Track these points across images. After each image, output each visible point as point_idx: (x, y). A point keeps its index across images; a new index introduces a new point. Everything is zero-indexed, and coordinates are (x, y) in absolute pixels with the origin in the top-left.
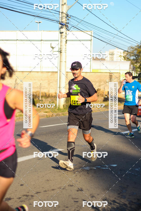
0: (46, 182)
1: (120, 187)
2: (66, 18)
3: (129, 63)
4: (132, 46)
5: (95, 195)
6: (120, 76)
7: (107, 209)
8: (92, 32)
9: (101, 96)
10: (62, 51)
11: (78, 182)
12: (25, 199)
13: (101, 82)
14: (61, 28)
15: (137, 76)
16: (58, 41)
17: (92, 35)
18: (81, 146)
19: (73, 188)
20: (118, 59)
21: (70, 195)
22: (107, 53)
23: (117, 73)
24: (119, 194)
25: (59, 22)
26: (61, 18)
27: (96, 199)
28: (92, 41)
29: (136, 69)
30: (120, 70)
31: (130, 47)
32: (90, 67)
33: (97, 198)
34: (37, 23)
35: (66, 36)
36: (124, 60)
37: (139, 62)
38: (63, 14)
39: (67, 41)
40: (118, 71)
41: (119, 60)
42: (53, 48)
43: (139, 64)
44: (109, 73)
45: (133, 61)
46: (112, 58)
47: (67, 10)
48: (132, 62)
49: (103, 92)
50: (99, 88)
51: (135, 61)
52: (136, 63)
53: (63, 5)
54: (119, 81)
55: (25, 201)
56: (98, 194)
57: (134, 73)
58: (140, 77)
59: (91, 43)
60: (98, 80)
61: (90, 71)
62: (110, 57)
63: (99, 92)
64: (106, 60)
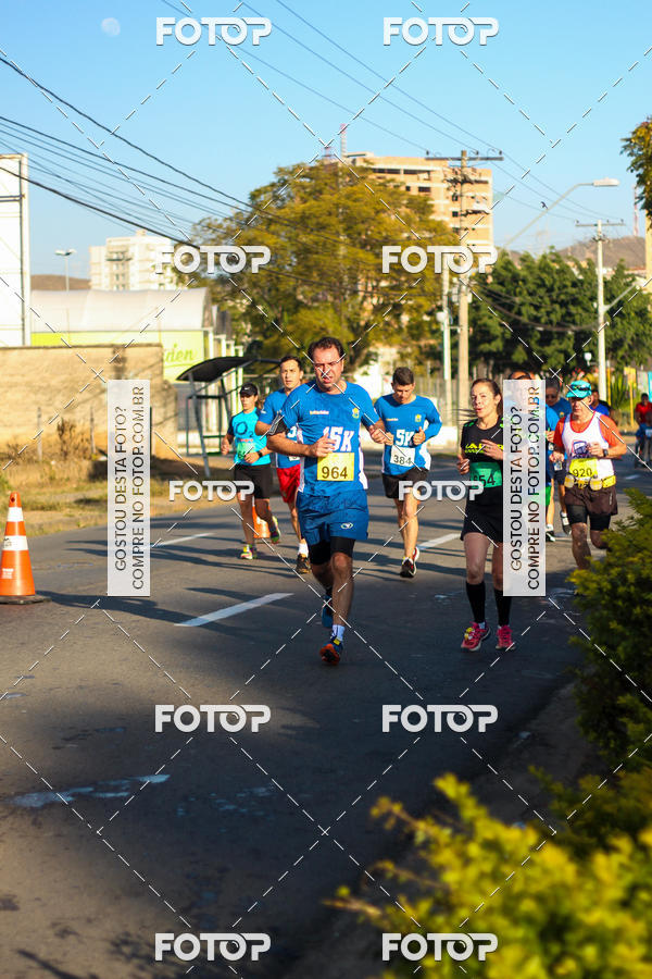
1: (188, 876)
3: (200, 295)
4: (209, 219)
5: (75, 926)
6: (162, 360)
8: (25, 161)
9: (79, 457)
15: (241, 354)
17: (25, 173)
20: (150, 282)
22: (99, 254)
23: (149, 345)
24: (185, 911)
27: (81, 942)
28: (25, 201)
29: (234, 323)
30: (160, 331)
31: (199, 224)
32: (21, 322)
33: (85, 940)
36: (177, 284)
37: (244, 291)
40: (152, 339)
41: (156, 287)
43: (244, 301)
44: (112, 346)
45: (219, 289)
46: (123, 275)
48: (212, 292)
49: (87, 436)
50: (67, 417)
51: (228, 288)
52: (234, 294)
54: (157, 381)
56: (89, 921)
57: (224, 343)
58: (256, 361)
59: (21, 212)
60: (63, 382)
61: (24, 343)
62: (112, 274)
63: (66, 437)
64: (94, 287)
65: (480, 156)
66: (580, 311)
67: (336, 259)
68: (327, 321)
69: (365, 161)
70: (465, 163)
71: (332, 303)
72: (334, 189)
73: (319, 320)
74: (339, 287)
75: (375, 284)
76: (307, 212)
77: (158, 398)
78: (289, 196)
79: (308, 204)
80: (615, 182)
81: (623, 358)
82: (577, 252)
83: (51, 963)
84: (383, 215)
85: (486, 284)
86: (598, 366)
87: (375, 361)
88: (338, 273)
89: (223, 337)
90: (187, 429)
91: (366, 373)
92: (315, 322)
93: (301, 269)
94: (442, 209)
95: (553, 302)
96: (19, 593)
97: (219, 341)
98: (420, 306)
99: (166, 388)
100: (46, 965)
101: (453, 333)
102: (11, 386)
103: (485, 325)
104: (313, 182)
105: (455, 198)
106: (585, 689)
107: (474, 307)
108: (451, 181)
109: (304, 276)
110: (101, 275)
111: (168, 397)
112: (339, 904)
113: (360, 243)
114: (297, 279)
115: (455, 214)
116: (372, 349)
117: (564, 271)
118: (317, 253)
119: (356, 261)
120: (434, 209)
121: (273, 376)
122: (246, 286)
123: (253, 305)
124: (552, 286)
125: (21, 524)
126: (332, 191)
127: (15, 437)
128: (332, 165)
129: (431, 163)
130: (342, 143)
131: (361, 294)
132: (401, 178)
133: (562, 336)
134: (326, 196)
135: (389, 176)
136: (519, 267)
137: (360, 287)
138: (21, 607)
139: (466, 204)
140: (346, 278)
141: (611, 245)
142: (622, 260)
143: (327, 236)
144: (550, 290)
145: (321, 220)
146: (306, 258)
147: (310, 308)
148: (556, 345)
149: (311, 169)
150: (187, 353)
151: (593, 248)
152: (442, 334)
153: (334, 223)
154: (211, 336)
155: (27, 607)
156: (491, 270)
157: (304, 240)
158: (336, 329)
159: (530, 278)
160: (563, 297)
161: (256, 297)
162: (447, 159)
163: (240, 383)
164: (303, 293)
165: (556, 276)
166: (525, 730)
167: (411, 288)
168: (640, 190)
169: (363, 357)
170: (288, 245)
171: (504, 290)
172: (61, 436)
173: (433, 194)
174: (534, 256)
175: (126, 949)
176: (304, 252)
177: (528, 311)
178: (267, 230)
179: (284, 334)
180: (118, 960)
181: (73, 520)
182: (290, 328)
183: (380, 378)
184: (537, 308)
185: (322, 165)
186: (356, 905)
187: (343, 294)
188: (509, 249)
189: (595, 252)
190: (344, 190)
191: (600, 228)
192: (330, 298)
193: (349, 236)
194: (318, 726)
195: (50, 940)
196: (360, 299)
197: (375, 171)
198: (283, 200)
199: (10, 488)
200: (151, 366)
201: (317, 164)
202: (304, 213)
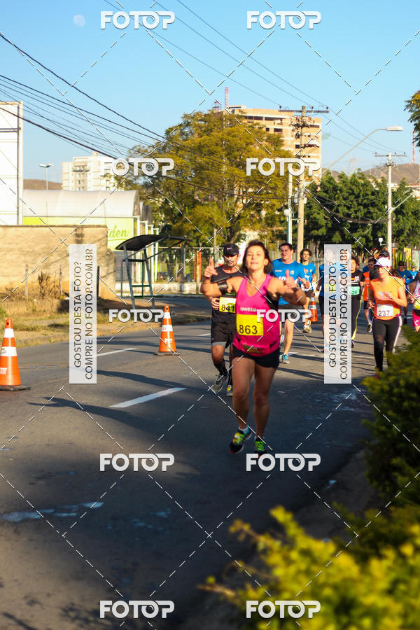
3: (132, 195)
4: (139, 146)
5: (40, 598)
6: (107, 236)
8: (21, 106)
9: (52, 297)
13: (51, 254)
15: (157, 233)
17: (21, 114)
22: (68, 167)
23: (98, 226)
27: (43, 609)
28: (21, 132)
29: (154, 213)
30: (105, 217)
31: (133, 148)
32: (16, 210)
33: (45, 607)
36: (117, 188)
37: (160, 193)
40: (101, 222)
41: (104, 189)
43: (160, 200)
44: (74, 226)
45: (144, 191)
46: (83, 181)
48: (140, 193)
49: (56, 284)
50: (44, 272)
51: (150, 191)
52: (154, 194)
54: (103, 249)
56: (49, 595)
57: (147, 226)
58: (167, 238)
59: (18, 139)
60: (43, 249)
61: (18, 223)
62: (76, 180)
63: (44, 284)
64: (64, 188)
65: (314, 109)
66: (376, 211)
67: (220, 173)
68: (213, 214)
69: (240, 111)
70: (304, 114)
71: (217, 202)
72: (220, 129)
73: (208, 212)
74: (222, 192)
75: (244, 190)
76: (202, 143)
77: (103, 260)
78: (191, 132)
79: (203, 138)
80: (400, 128)
81: (403, 241)
82: (375, 173)
83: (24, 622)
84: (251, 146)
85: (317, 192)
86: (387, 246)
87: (244, 239)
88: (221, 183)
89: (146, 222)
90: (122, 281)
92: (206, 214)
93: (197, 180)
94: (289, 143)
95: (359, 204)
96: (10, 384)
97: (144, 225)
98: (274, 205)
99: (109, 254)
100: (20, 623)
101: (294, 223)
102: (10, 250)
103: (315, 218)
104: (207, 124)
105: (298, 136)
106: (371, 453)
107: (308, 206)
108: (295, 125)
109: (199, 184)
110: (69, 180)
111: (110, 259)
112: (208, 588)
113: (236, 164)
114: (195, 186)
115: (297, 147)
116: (242, 232)
117: (366, 185)
118: (208, 170)
119: (232, 175)
120: (284, 143)
121: (177, 248)
122: (162, 189)
123: (166, 202)
124: (359, 194)
125: (13, 339)
126: (219, 130)
127: (11, 283)
128: (218, 113)
129: (283, 113)
130: (225, 99)
131: (236, 196)
132: (263, 122)
133: (364, 226)
134: (215, 133)
135: (255, 121)
136: (338, 182)
137: (235, 192)
138: (12, 393)
139: (304, 141)
140: (226, 186)
141: (397, 169)
142: (404, 179)
143: (214, 158)
144: (358, 196)
145: (211, 148)
146: (201, 173)
147: (202, 205)
148: (360, 232)
149: (205, 115)
150: (123, 232)
151: (386, 170)
152: (287, 223)
153: (218, 150)
154: (139, 221)
155: (16, 392)
156: (319, 183)
157: (200, 161)
158: (219, 218)
159: (345, 189)
160: (365, 201)
161: (168, 197)
162: (293, 111)
163: (157, 252)
164: (198, 195)
165: (361, 188)
166: (332, 479)
167: (268, 193)
168: (416, 134)
169: (236, 237)
170: (189, 164)
171: (328, 196)
172: (40, 283)
173: (284, 133)
174: (347, 175)
175: (72, 614)
176: (199, 169)
177: (343, 210)
178: (176, 154)
179: (186, 221)
180: (67, 620)
181: (46, 337)
182: (189, 217)
184: (349, 208)
185: (213, 113)
186: (219, 589)
187: (224, 196)
188: (331, 169)
189: (387, 173)
190: (226, 129)
191: (390, 158)
192: (216, 199)
193: (229, 159)
194: (200, 474)
195: (23, 607)
196: (235, 199)
197: (246, 117)
198: (187, 135)
199: (7, 316)
200: (100, 240)
201: (209, 112)
202: (200, 143)
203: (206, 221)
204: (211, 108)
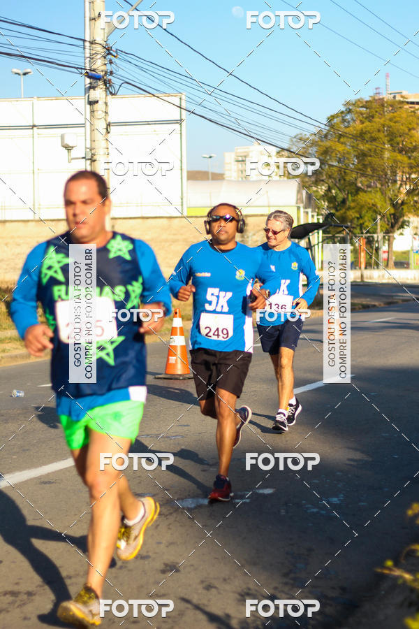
0: (69, 551)
1: (287, 553)
2: (105, 57)
3: (295, 184)
4: (301, 134)
5: (216, 583)
7: (254, 621)
8: (183, 97)
10: (95, 158)
11: (162, 546)
12: (9, 603)
14: (90, 88)
15: (321, 221)
16: (83, 125)
17: (184, 106)
18: (167, 437)
19: (149, 564)
21: (142, 586)
22: (230, 157)
23: (262, 215)
24: (286, 575)
25: (84, 71)
26: (89, 59)
27: (219, 593)
28: (184, 124)
29: (317, 201)
30: (269, 206)
31: (295, 137)
32: (180, 201)
33: (222, 592)
34: (19, 74)
35: (106, 113)
37: (323, 181)
38: (94, 46)
39: (109, 125)
40: (265, 211)
42: (68, 148)
43: (323, 187)
45: (307, 179)
47: (106, 35)
48: (303, 182)
51: (313, 179)
52: (316, 183)
53: (94, 19)
55: (9, 609)
56: (225, 580)
57: (310, 214)
58: (331, 225)
59: (181, 131)
61: (182, 214)
62: (238, 170)
64: (227, 179)
67: (383, 159)
68: (376, 200)
69: (402, 97)
71: (380, 189)
72: (381, 115)
73: (372, 199)
74: (385, 179)
75: (408, 176)
76: (364, 130)
79: (365, 125)
83: (202, 606)
84: (413, 132)
87: (408, 226)
88: (384, 169)
89: (309, 210)
91: (401, 234)
92: (369, 201)
93: (360, 167)
96: (179, 372)
97: (307, 213)
100: (197, 607)
102: (174, 241)
104: (368, 110)
110: (232, 171)
112: (386, 572)
113: (398, 149)
114: (357, 173)
116: (406, 218)
118: (370, 156)
119: (395, 161)
121: (341, 235)
122: (325, 177)
123: (329, 189)
125: (181, 328)
128: (380, 99)
130: (386, 85)
131: (399, 183)
134: (376, 120)
135: (417, 106)
137: (398, 178)
138: (181, 382)
140: (389, 172)
143: (377, 145)
145: (373, 135)
146: (363, 160)
147: (365, 192)
149: (367, 102)
153: (381, 136)
154: (302, 210)
155: (185, 381)
157: (362, 148)
158: (382, 205)
161: (331, 185)
163: (320, 240)
164: (361, 182)
169: (400, 224)
170: (352, 151)
176: (362, 156)
178: (339, 141)
179: (349, 208)
182: (352, 205)
183: (411, 237)
185: (374, 99)
186: (397, 573)
187: (387, 183)
192: (379, 185)
193: (392, 145)
194: (371, 459)
195: (200, 591)
196: (398, 186)
197: (408, 103)
198: (349, 122)
201: (370, 99)
202: (362, 130)
203: (370, 208)
204: (372, 95)
